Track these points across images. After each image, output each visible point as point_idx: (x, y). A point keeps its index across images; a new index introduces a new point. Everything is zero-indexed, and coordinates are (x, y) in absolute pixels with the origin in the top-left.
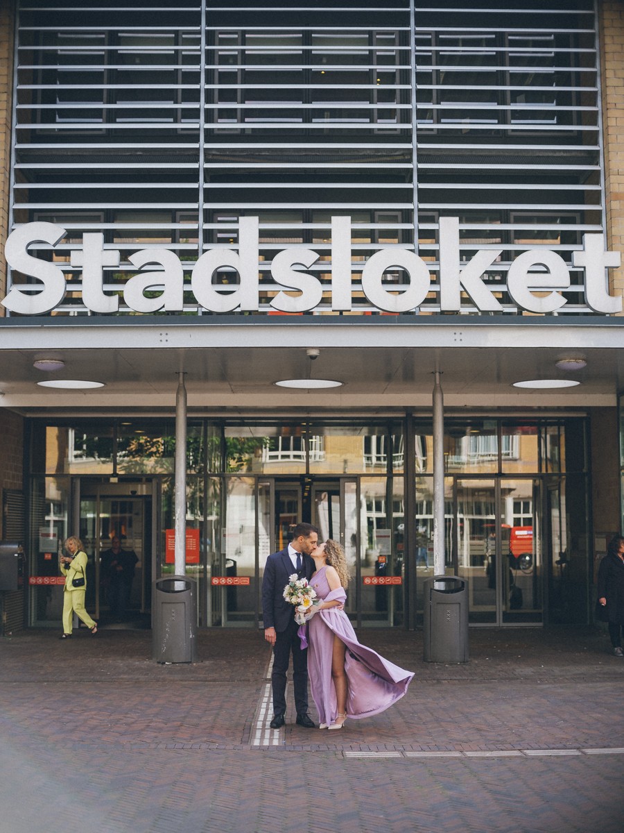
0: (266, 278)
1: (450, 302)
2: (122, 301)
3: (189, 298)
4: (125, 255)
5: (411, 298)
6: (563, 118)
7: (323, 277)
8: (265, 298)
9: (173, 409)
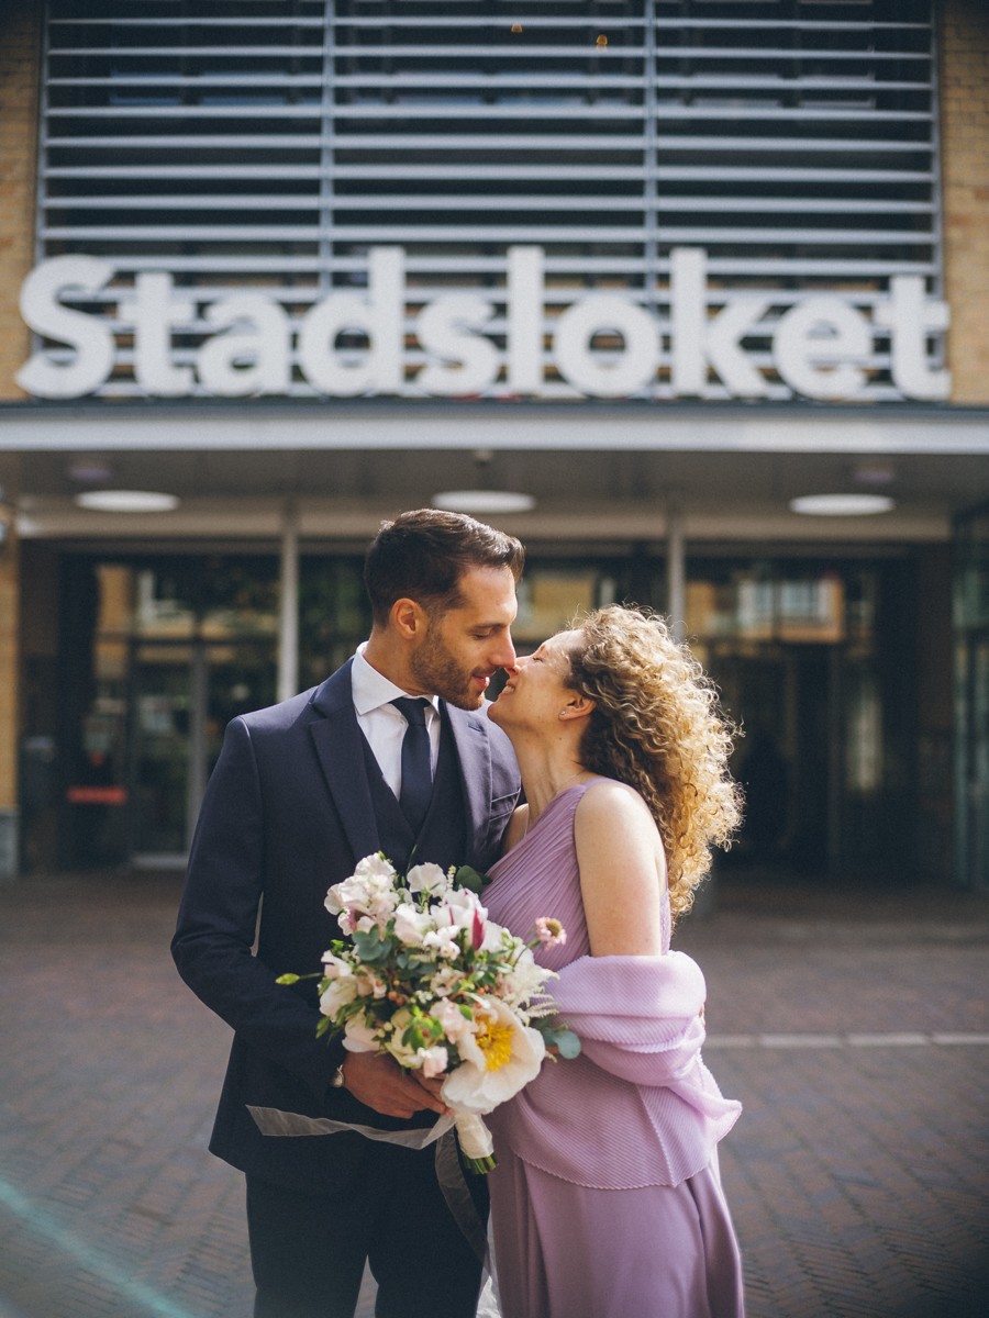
0: (412, 343)
1: (688, 379)
2: (197, 379)
3: (297, 373)
4: (201, 308)
5: (629, 375)
6: (884, 100)
7: (499, 341)
8: (411, 374)
9: (276, 540)
